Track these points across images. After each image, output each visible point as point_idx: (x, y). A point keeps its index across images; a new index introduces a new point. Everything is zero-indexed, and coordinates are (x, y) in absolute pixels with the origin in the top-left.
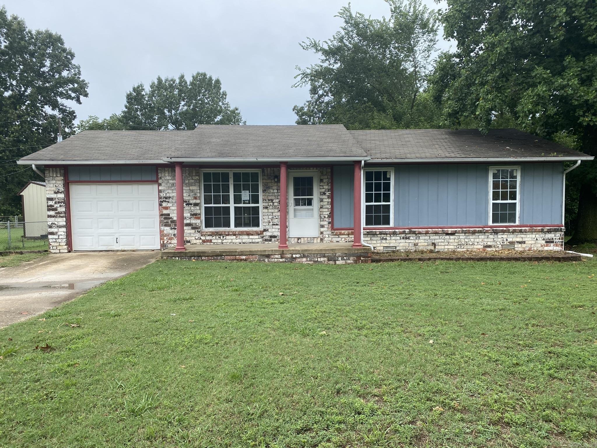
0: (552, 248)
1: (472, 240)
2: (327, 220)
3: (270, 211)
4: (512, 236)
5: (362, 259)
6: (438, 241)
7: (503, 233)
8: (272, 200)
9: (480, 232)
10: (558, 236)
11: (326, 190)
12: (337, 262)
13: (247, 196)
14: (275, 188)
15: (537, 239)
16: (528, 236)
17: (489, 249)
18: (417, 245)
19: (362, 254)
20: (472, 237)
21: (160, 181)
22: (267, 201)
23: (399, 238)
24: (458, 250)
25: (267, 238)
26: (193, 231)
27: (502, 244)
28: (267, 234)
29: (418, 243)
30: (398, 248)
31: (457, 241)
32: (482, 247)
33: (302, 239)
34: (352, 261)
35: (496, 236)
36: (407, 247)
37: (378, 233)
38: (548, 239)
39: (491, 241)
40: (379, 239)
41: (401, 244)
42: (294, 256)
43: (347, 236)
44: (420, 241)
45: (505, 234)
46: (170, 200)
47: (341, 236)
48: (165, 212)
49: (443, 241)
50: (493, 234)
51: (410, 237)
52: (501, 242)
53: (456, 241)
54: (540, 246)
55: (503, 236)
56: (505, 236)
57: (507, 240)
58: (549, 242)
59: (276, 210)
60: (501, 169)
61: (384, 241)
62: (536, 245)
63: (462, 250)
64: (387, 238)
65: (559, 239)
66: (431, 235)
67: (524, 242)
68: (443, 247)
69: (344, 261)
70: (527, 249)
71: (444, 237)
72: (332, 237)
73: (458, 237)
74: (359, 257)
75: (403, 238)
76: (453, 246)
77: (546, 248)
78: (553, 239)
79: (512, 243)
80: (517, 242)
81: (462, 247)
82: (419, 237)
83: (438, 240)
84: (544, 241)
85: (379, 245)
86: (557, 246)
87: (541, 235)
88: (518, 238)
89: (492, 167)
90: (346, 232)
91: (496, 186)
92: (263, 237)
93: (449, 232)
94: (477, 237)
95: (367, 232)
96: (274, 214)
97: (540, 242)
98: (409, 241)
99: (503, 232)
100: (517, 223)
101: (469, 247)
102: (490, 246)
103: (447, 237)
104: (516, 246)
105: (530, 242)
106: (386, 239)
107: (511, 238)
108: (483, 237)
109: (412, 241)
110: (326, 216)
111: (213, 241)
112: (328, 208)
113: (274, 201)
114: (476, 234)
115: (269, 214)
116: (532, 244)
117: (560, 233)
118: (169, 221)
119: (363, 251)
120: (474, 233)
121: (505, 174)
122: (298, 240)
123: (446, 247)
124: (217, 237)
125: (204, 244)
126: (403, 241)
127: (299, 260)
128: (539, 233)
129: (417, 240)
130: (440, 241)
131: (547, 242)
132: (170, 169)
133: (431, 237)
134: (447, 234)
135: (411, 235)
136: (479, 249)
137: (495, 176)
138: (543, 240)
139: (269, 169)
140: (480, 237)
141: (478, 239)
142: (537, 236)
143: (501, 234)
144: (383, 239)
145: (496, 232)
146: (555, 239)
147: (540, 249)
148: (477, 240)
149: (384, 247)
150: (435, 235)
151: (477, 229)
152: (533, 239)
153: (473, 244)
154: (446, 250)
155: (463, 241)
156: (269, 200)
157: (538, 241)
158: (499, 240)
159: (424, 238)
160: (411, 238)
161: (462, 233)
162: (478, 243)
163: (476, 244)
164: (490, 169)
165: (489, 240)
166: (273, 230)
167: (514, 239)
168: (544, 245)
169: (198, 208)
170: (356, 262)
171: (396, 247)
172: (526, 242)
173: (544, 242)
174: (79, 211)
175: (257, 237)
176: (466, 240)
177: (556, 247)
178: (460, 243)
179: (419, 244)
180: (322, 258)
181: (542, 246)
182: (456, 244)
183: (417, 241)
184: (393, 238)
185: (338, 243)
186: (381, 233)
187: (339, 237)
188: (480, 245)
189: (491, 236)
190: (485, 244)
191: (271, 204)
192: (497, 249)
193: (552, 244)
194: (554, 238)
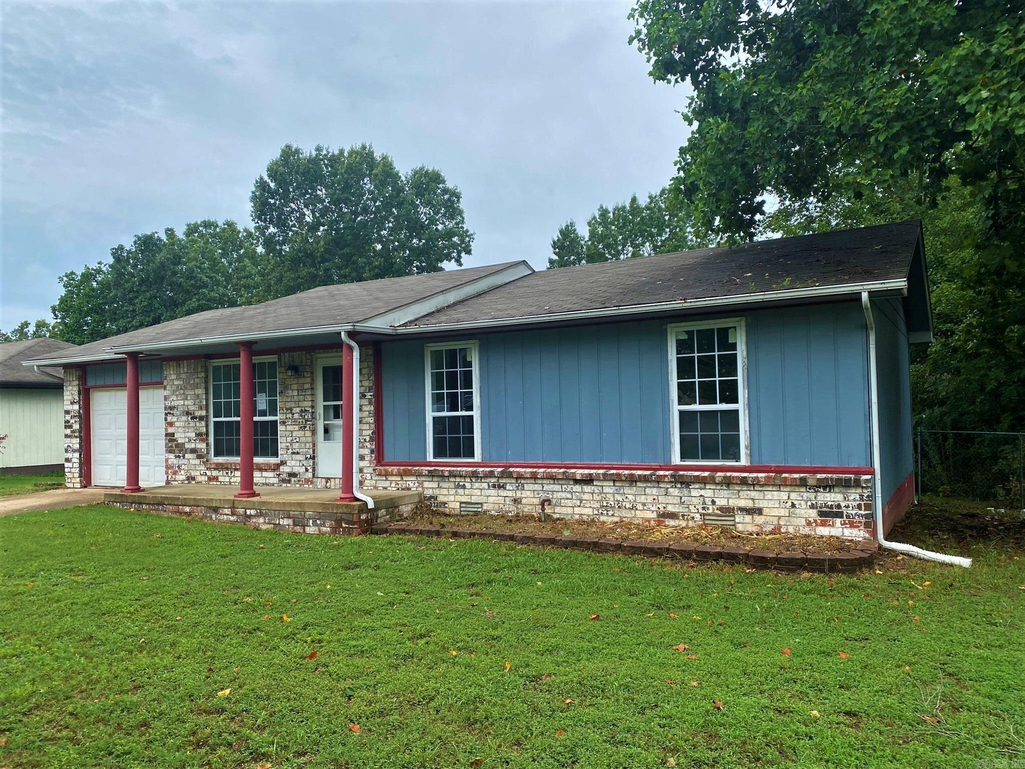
0: (836, 530)
1: (631, 497)
2: (368, 444)
3: (289, 428)
4: (725, 493)
5: (344, 525)
6: (559, 495)
7: (702, 486)
8: (291, 409)
9: (645, 479)
10: (854, 500)
11: (366, 389)
12: (308, 529)
13: (263, 403)
14: (295, 387)
15: (793, 506)
16: (769, 495)
17: (672, 523)
18: (520, 503)
19: (344, 516)
20: (630, 492)
21: (165, 383)
22: (285, 411)
23: (485, 485)
24: (602, 518)
25: (284, 476)
26: (197, 461)
27: (701, 511)
28: (285, 469)
29: (521, 498)
30: (485, 508)
31: (599, 498)
32: (654, 515)
33: (332, 480)
34: (329, 529)
35: (685, 491)
36: (501, 506)
37: (446, 474)
38: (826, 506)
39: (675, 502)
40: (452, 485)
41: (491, 499)
42: (248, 512)
43: (399, 479)
44: (525, 494)
45: (708, 486)
46: (175, 412)
47: (390, 478)
48: (171, 430)
49: (569, 496)
50: (679, 486)
51: (506, 484)
52: (700, 507)
53: (596, 497)
54: (803, 522)
55: (703, 492)
56: (708, 493)
57: (713, 502)
58: (828, 514)
59: (297, 428)
60: (695, 328)
61: (460, 491)
62: (792, 519)
63: (610, 519)
64: (466, 484)
65: (859, 507)
66: (545, 482)
67: (760, 511)
68: (570, 511)
69: (317, 528)
70: (769, 528)
71: (570, 487)
72: (377, 478)
73: (600, 488)
74: (339, 522)
75: (494, 486)
76: (591, 510)
77: (824, 531)
78: (839, 506)
79: (727, 511)
80: (742, 509)
81: (610, 513)
82: (523, 485)
83: (560, 493)
84: (815, 511)
85: (452, 498)
86: (852, 525)
87: (805, 495)
88: (743, 499)
89: (673, 325)
90: (395, 469)
91: (684, 368)
92: (280, 474)
93: (578, 477)
94: (640, 491)
95: (429, 471)
96: (295, 434)
97: (803, 512)
98: (505, 493)
99: (703, 481)
100: (744, 461)
101: (624, 513)
102: (673, 516)
103: (577, 488)
104: (737, 520)
105: (776, 513)
106: (464, 487)
107: (724, 497)
108: (655, 491)
109: (510, 494)
110: (368, 439)
111: (221, 479)
112: (369, 423)
113: (293, 412)
114: (639, 484)
115: (288, 433)
116: (779, 517)
117: (859, 490)
118: (174, 444)
119: (345, 510)
120: (632, 481)
121: (706, 339)
122: (327, 482)
123: (577, 510)
124: (225, 472)
125: (211, 483)
126: (493, 492)
127: (254, 520)
128: (797, 489)
129: (520, 492)
130: (564, 495)
131: (821, 514)
132: (175, 364)
133: (546, 487)
134: (577, 482)
135: (508, 481)
136: (649, 521)
137: (682, 346)
138: (812, 507)
139: (287, 354)
140: (648, 491)
141: (643, 497)
142: (793, 496)
143: (697, 486)
144: (458, 486)
145: (686, 483)
146: (847, 507)
147: (807, 531)
148: (643, 499)
149: (461, 503)
150: (552, 482)
151: (640, 472)
152: (783, 505)
153: (633, 508)
154: (577, 517)
155: (612, 499)
156: (287, 409)
157: (798, 511)
158: (695, 501)
159: (531, 487)
160: (508, 487)
161: (605, 480)
162: (644, 504)
163: (640, 507)
164: (669, 330)
165: (670, 500)
166: (293, 463)
167: (731, 501)
168: (815, 521)
169: (203, 423)
170: (334, 530)
171: (481, 504)
172: (765, 511)
173: (813, 514)
174: (100, 429)
175: (271, 474)
176: (616, 496)
177: (850, 530)
178: (605, 504)
179: (524, 501)
180: (285, 519)
181: (809, 524)
182: (597, 505)
183: (519, 494)
184: (477, 485)
185: (385, 491)
186: (452, 475)
187: (386, 480)
188: (649, 509)
189: (674, 491)
190: (662, 509)
191: (290, 416)
192: (691, 524)
193: (838, 521)
194: (843, 504)
